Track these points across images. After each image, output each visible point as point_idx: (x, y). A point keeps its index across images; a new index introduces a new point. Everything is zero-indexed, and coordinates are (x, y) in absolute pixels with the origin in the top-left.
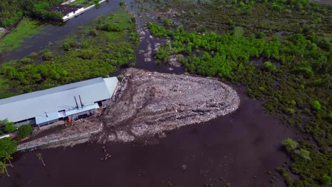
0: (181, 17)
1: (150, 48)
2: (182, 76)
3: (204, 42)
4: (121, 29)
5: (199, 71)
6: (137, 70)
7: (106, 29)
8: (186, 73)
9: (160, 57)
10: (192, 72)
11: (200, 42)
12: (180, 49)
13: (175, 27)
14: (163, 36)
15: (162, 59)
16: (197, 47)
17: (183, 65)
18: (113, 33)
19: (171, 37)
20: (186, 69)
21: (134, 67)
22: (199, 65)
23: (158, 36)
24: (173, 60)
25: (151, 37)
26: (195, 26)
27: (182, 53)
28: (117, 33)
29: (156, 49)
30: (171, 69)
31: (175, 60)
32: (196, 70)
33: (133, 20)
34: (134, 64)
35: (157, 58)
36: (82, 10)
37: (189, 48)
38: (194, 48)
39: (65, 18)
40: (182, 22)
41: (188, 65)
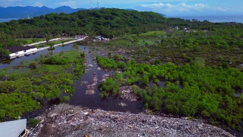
0: (131, 53)
1: (95, 79)
2: (141, 115)
3: (163, 72)
4: (67, 62)
5: (169, 106)
6: (70, 107)
7: (50, 62)
8: (148, 111)
9: (107, 88)
10: (157, 108)
11: (157, 72)
12: (134, 79)
13: (126, 61)
14: (112, 67)
15: (111, 91)
16: (154, 76)
17: (140, 98)
18: (56, 66)
19: (122, 68)
20: (147, 104)
21: (66, 102)
22: (165, 97)
23: (106, 68)
24: (125, 92)
25: (99, 69)
26: (147, 60)
27: (137, 83)
28: (60, 66)
29: (104, 80)
30: (123, 104)
31: (128, 91)
32: (163, 106)
33: (82, 55)
34: (67, 98)
35: (104, 89)
36: (35, 50)
37: (146, 78)
38: (151, 78)
39: (12, 55)
40: (133, 57)
41: (148, 98)
